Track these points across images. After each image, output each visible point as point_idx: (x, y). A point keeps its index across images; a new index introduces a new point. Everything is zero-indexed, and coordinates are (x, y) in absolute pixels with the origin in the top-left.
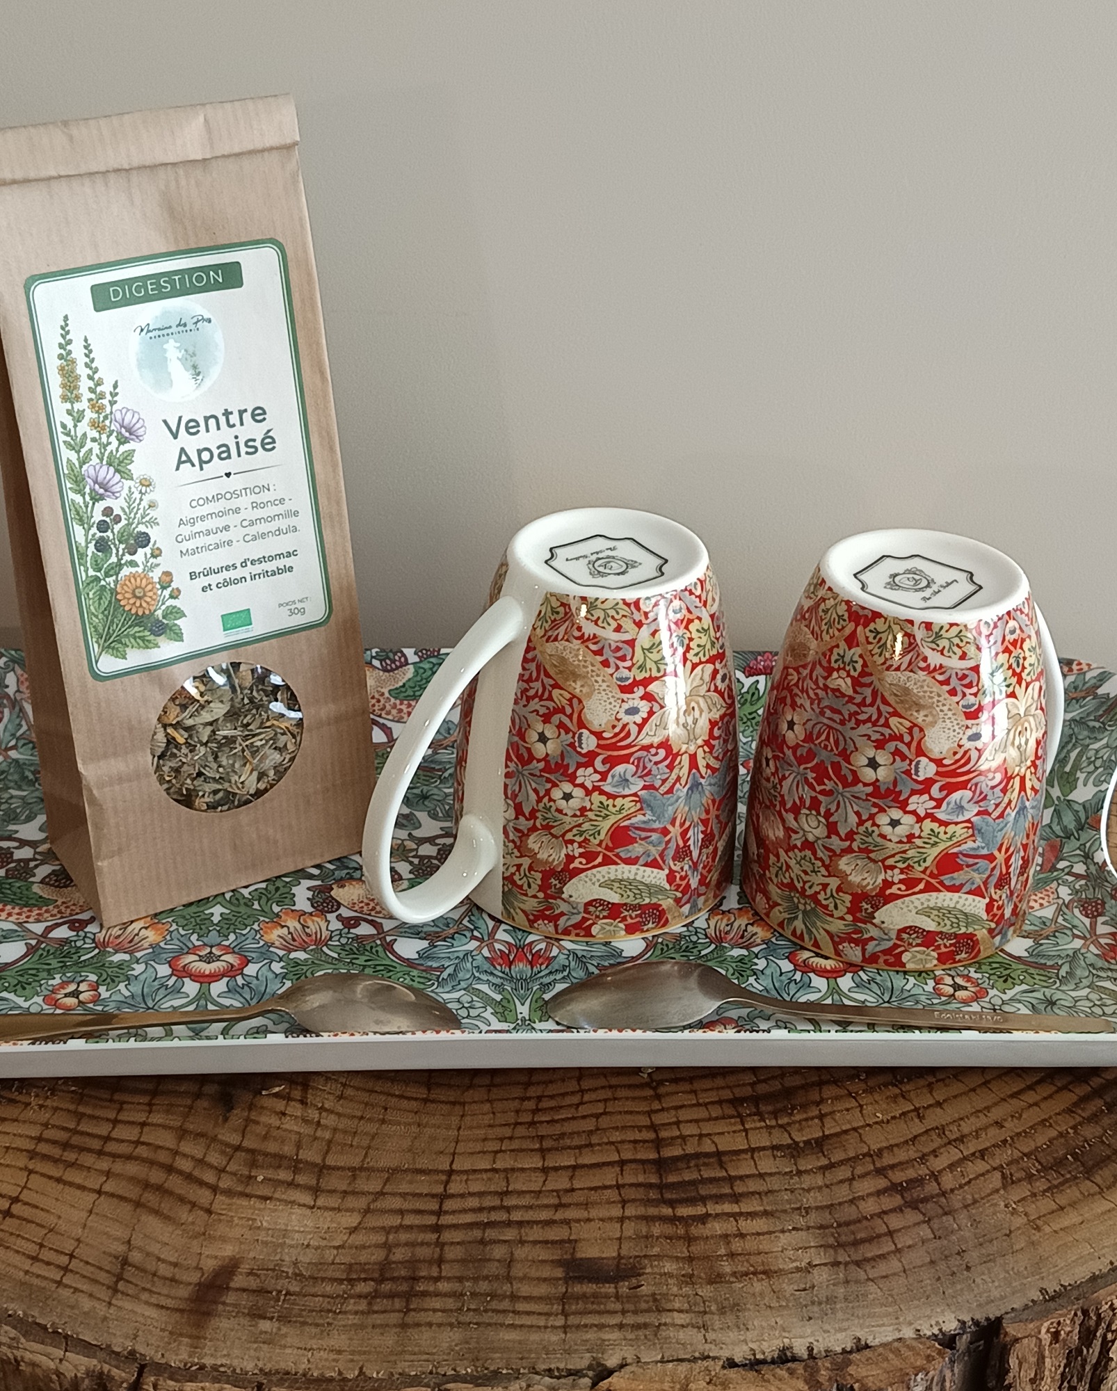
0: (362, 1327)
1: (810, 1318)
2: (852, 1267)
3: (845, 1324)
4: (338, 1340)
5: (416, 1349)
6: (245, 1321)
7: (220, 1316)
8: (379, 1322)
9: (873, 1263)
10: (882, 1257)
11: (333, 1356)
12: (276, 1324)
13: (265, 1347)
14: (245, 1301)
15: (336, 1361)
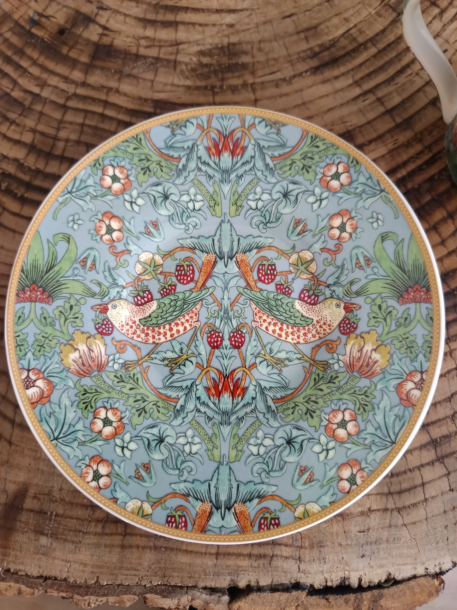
0: (98, 546)
1: (363, 556)
2: (395, 513)
3: (384, 562)
4: (85, 555)
5: (129, 566)
6: (32, 536)
7: (18, 531)
8: (108, 542)
9: (409, 511)
10: (415, 505)
11: (81, 568)
12: (50, 540)
13: (43, 558)
14: (32, 519)
15: (83, 572)
